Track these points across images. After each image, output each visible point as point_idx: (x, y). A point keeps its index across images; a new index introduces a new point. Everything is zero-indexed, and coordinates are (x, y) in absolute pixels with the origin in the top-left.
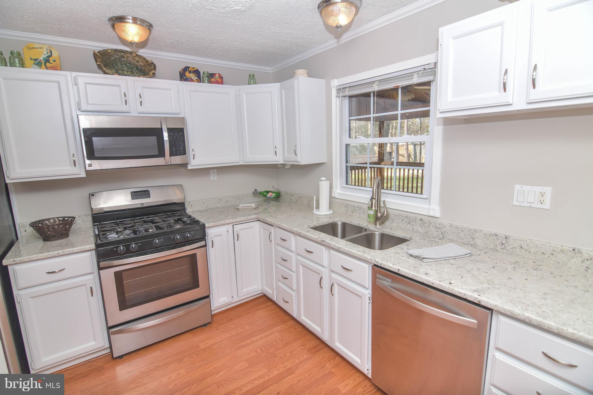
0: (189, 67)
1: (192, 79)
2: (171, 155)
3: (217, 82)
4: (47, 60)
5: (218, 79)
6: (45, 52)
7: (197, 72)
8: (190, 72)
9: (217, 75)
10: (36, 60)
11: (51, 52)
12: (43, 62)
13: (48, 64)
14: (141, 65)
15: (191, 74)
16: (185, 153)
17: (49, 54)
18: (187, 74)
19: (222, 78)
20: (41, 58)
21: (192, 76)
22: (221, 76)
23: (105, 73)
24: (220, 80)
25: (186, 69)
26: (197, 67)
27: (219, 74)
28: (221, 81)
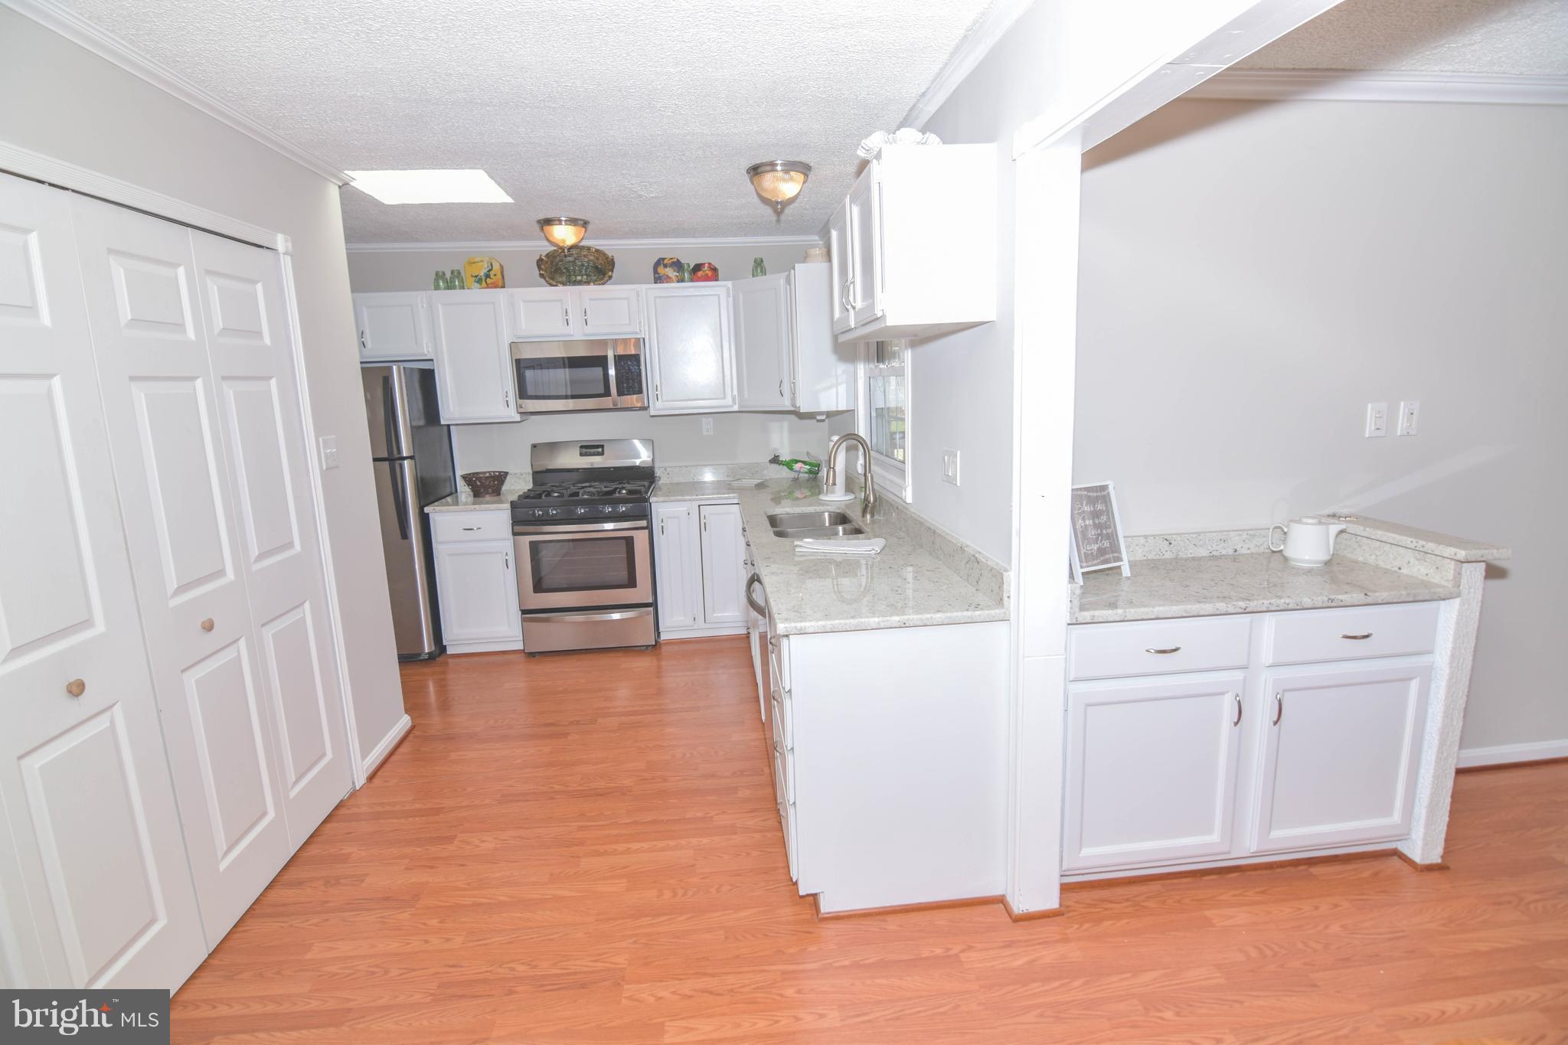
0: (663, 259)
1: (668, 276)
2: (620, 393)
3: (707, 279)
4: (487, 276)
5: (707, 272)
6: (486, 266)
7: (678, 265)
8: (665, 266)
9: (707, 265)
10: (476, 276)
11: (492, 265)
12: (484, 278)
13: (489, 280)
14: (601, 264)
15: (667, 269)
16: (640, 392)
17: (490, 267)
18: (661, 270)
19: (715, 270)
20: (482, 274)
21: (671, 272)
22: (712, 267)
23: (552, 285)
24: (710, 273)
25: (659, 262)
26: (677, 256)
27: (710, 264)
28: (714, 275)
